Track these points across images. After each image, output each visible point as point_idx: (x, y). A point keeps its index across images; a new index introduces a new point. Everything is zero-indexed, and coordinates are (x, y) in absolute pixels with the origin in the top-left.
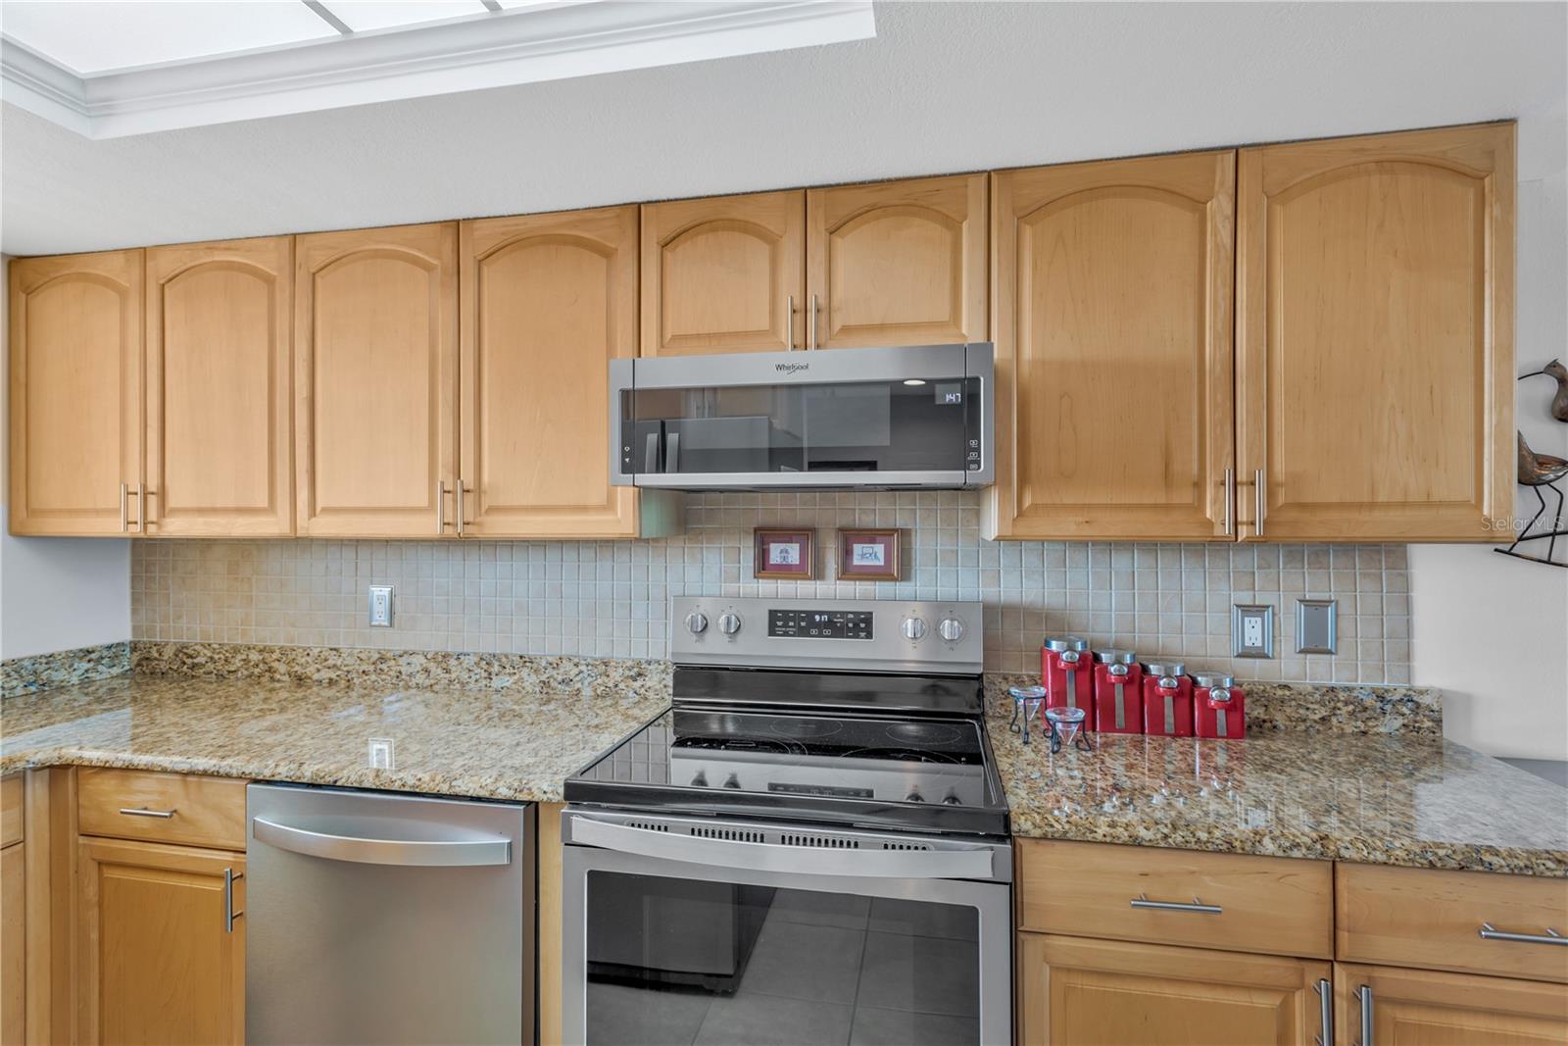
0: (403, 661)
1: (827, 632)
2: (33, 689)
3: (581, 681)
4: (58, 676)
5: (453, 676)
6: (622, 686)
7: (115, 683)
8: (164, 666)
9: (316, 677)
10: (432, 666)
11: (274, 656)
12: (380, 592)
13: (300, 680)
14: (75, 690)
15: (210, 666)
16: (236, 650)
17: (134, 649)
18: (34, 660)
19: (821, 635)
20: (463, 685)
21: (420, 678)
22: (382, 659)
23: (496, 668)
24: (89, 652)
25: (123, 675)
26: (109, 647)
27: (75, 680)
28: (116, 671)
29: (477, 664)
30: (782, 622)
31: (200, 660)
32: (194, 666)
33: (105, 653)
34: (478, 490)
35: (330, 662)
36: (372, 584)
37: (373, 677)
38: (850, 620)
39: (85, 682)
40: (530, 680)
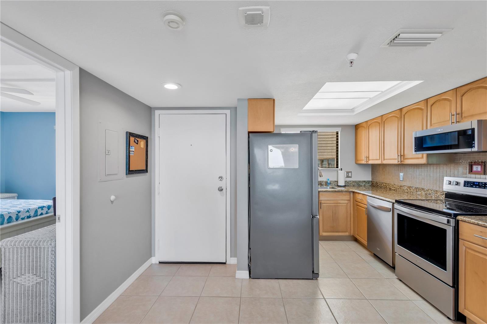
0: (404, 187)
1: (477, 187)
2: (358, 185)
3: (432, 194)
4: (361, 184)
5: (411, 191)
6: (440, 196)
7: (369, 187)
8: (374, 185)
9: (392, 189)
10: (408, 188)
11: (387, 185)
12: (401, 174)
13: (390, 189)
14: (363, 187)
15: (379, 186)
16: (382, 183)
17: (371, 182)
18: (358, 181)
19: (476, 187)
20: (413, 193)
21: (406, 191)
22: (401, 187)
23: (418, 190)
24: (365, 181)
25: (370, 186)
26: (368, 181)
27: (363, 185)
28: (369, 185)
29: (415, 189)
30: (467, 184)
31: (378, 184)
32: (378, 185)
33: (367, 182)
34: (404, 155)
35: (394, 186)
36: (400, 172)
37: (400, 190)
38: (483, 184)
39: (365, 186)
40: (424, 193)
